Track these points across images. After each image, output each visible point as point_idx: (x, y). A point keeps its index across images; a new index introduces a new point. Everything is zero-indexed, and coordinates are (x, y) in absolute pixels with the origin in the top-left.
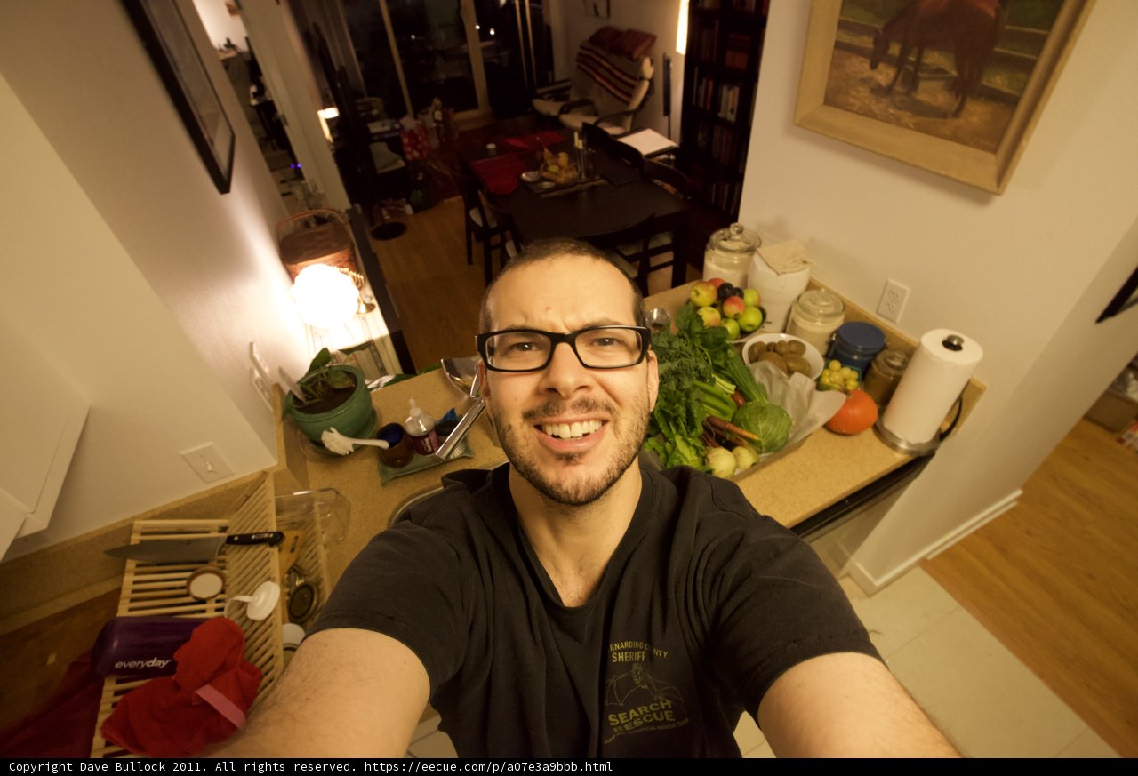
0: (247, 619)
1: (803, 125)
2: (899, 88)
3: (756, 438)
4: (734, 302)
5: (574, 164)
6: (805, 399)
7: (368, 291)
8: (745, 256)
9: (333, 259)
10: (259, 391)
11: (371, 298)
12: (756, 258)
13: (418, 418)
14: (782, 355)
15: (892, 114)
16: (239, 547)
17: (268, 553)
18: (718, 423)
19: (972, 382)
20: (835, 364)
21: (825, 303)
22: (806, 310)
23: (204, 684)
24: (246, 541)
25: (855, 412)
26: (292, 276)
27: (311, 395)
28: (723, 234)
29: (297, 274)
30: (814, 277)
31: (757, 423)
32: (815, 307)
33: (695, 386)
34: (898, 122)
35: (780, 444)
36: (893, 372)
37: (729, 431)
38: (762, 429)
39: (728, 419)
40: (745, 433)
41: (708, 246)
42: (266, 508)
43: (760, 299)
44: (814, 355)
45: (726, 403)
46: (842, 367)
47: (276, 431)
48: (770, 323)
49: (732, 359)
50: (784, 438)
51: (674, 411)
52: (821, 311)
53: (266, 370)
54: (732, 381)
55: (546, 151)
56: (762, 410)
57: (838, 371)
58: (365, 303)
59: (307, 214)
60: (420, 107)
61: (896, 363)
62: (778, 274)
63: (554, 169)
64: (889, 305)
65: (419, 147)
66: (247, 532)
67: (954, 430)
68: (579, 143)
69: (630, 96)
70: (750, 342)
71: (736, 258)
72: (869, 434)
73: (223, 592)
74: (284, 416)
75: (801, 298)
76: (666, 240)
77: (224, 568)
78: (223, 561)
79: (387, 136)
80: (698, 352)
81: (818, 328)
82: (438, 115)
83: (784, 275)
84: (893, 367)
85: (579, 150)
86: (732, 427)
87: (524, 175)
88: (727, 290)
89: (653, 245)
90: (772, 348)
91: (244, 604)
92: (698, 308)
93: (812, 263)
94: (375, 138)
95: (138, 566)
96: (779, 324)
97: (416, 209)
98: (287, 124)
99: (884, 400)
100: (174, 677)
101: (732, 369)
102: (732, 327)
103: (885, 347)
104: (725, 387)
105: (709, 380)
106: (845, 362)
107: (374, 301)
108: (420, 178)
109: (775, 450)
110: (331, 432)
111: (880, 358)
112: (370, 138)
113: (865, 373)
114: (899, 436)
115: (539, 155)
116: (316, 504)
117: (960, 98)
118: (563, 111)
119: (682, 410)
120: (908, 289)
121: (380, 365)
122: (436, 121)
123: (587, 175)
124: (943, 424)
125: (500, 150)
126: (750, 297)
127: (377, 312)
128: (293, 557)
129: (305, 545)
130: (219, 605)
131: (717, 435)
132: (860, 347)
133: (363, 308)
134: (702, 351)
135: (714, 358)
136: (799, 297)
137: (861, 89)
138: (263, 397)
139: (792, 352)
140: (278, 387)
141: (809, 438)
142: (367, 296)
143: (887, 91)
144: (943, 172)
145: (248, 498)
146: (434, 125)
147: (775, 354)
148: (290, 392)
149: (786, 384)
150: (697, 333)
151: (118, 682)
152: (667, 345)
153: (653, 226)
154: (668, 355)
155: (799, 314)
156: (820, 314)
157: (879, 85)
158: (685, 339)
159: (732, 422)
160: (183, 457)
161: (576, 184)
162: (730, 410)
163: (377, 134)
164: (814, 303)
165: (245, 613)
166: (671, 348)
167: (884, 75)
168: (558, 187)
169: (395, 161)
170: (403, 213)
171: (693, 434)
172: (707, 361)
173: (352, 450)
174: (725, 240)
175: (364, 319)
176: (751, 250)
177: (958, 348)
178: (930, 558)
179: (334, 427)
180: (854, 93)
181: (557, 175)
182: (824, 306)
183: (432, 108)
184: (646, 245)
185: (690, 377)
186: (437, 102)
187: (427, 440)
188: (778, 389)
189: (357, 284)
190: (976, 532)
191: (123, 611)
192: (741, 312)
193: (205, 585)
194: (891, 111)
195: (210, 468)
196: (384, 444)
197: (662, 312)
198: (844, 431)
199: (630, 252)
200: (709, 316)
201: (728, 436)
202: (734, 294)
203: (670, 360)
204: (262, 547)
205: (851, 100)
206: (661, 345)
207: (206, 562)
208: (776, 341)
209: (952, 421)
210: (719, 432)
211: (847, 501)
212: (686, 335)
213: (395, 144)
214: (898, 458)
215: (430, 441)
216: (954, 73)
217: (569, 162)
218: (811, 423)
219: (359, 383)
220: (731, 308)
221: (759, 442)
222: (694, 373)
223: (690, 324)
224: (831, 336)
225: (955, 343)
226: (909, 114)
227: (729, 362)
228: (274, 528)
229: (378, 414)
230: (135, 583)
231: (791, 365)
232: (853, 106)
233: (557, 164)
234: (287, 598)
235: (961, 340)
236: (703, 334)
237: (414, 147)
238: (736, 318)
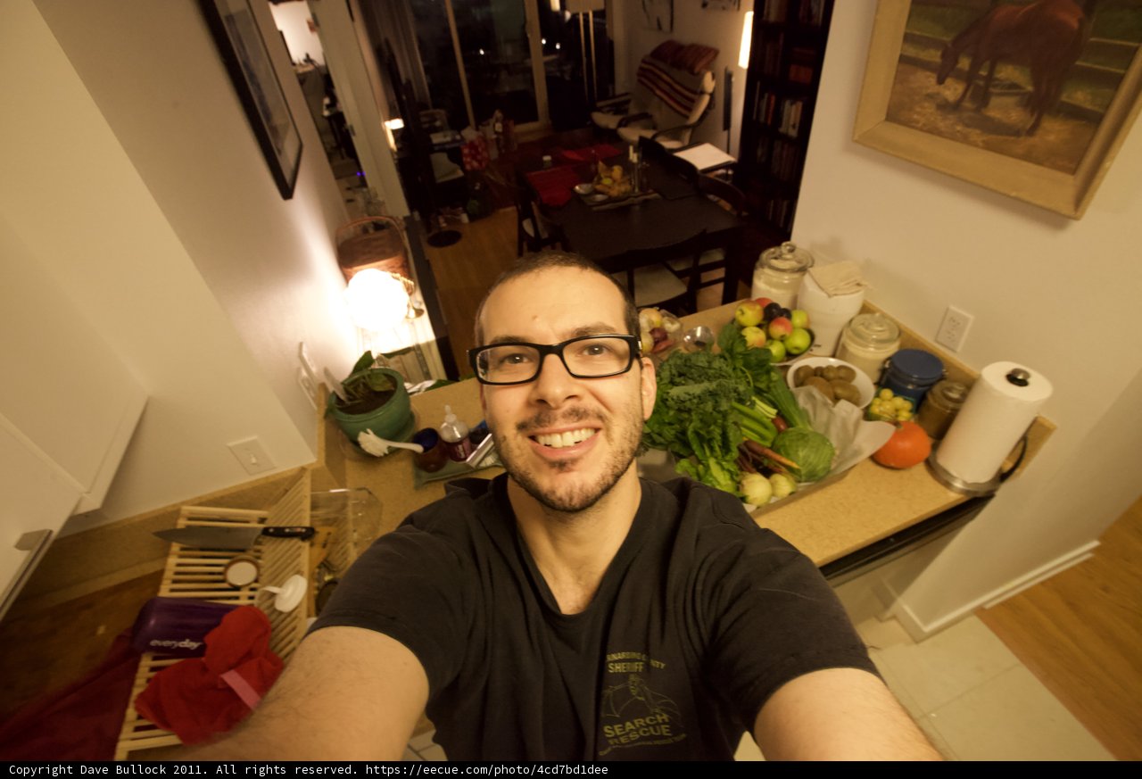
0: (275, 610)
1: (862, 141)
2: (967, 104)
3: (795, 465)
4: (782, 324)
5: (628, 177)
6: (851, 427)
7: (418, 296)
8: (796, 276)
9: (387, 265)
10: (304, 389)
11: (421, 303)
12: (807, 279)
13: (453, 424)
14: (828, 380)
15: (958, 131)
16: (274, 539)
17: (300, 547)
18: (756, 448)
19: (1040, 420)
20: (887, 393)
21: (879, 329)
22: (858, 335)
23: (230, 668)
24: (280, 533)
25: (906, 445)
26: (347, 278)
27: (354, 396)
28: (774, 253)
29: (351, 277)
30: (870, 301)
31: (797, 451)
32: (867, 332)
33: (733, 408)
34: (965, 140)
35: (821, 474)
36: (951, 405)
37: (767, 457)
38: (802, 457)
39: (768, 444)
40: (784, 460)
41: (758, 264)
42: (301, 503)
43: (809, 321)
44: (864, 381)
45: (766, 427)
46: (895, 396)
47: (318, 429)
48: (819, 346)
49: (775, 382)
50: (825, 468)
51: (709, 432)
52: (874, 337)
53: (314, 370)
54: (774, 405)
55: (601, 163)
56: (803, 437)
57: (889, 400)
58: (414, 308)
59: (366, 220)
60: (482, 118)
61: (955, 395)
62: (830, 296)
63: (607, 181)
64: (949, 333)
65: (479, 157)
66: (282, 525)
67: (1017, 471)
68: (633, 157)
69: (690, 110)
70: (796, 365)
71: (786, 277)
72: (920, 470)
73: (256, 581)
74: (326, 416)
75: (854, 322)
76: (718, 256)
77: (259, 558)
78: (259, 551)
79: (447, 146)
80: (740, 374)
81: (871, 354)
82: (499, 127)
83: (835, 297)
84: (951, 399)
85: (633, 164)
86: (771, 453)
87: (577, 188)
88: (774, 310)
89: (703, 261)
90: (819, 372)
91: (273, 595)
92: (742, 327)
93: (866, 286)
94: (436, 148)
95: (182, 549)
96: (829, 348)
97: (472, 218)
98: (354, 134)
99: (940, 434)
100: (203, 659)
101: (776, 393)
102: (776, 349)
103: (942, 378)
104: (766, 410)
105: (748, 403)
106: (898, 392)
107: (423, 307)
108: (477, 188)
109: (816, 479)
110: (368, 433)
111: (937, 389)
112: (432, 148)
113: (920, 403)
114: (954, 474)
115: (593, 168)
116: (350, 503)
117: (1035, 116)
118: (621, 125)
119: (717, 432)
120: (971, 317)
121: (425, 370)
122: (496, 133)
123: (641, 189)
124: (1004, 463)
125: (555, 162)
126: (798, 319)
127: (425, 317)
128: (325, 552)
129: (336, 542)
130: (252, 593)
131: (754, 460)
132: (916, 376)
133: (412, 313)
134: (744, 372)
135: (755, 380)
136: (851, 321)
137: (926, 104)
138: (307, 395)
139: (841, 378)
140: (323, 386)
141: (853, 471)
142: (417, 302)
143: (955, 107)
144: (1014, 194)
145: (287, 491)
146: (494, 136)
147: (820, 379)
148: (334, 393)
149: (831, 411)
150: (740, 354)
151: (155, 659)
152: (706, 365)
153: (706, 241)
154: (707, 373)
155: (850, 338)
156: (873, 339)
157: (946, 100)
158: (725, 359)
159: (771, 448)
160: (230, 448)
161: (628, 197)
162: (770, 435)
163: (439, 144)
164: (867, 328)
165: (273, 605)
166: (710, 368)
167: (952, 90)
168: (611, 200)
169: (454, 172)
170: (459, 222)
171: (728, 458)
172: (748, 383)
173: (387, 452)
174: (776, 258)
175: (412, 323)
176: (802, 270)
177: (1023, 383)
178: (988, 606)
179: (371, 429)
180: (918, 109)
181: (610, 188)
182: (877, 331)
183: (492, 121)
184: (697, 260)
185: (729, 399)
186: (498, 114)
187: (460, 447)
188: (823, 416)
189: (408, 289)
190: (1043, 583)
191: (165, 591)
192: (788, 334)
193: (241, 573)
194: (959, 128)
195: (254, 460)
196: (418, 448)
197: (706, 330)
198: (893, 465)
199: (680, 267)
200: (754, 336)
201: (766, 462)
202: (781, 315)
203: (709, 380)
204: (295, 540)
205: (915, 117)
206: (700, 364)
207: (243, 551)
208: (824, 365)
209: (1015, 460)
210: (756, 457)
211: (892, 540)
212: (727, 355)
213: (455, 155)
214: (952, 498)
215: (463, 448)
216: (1030, 88)
217: (623, 175)
218: (857, 453)
219: (399, 386)
220: (777, 330)
221: (799, 470)
222: (733, 395)
223: (732, 344)
224: (884, 362)
225: (1020, 377)
226: (978, 132)
227: (771, 385)
228: (307, 523)
229: (416, 417)
230: (179, 565)
231: (839, 391)
232: (918, 122)
233: (611, 177)
234: (316, 592)
235: (1027, 375)
236: (746, 355)
237: (474, 157)
238: (782, 339)
